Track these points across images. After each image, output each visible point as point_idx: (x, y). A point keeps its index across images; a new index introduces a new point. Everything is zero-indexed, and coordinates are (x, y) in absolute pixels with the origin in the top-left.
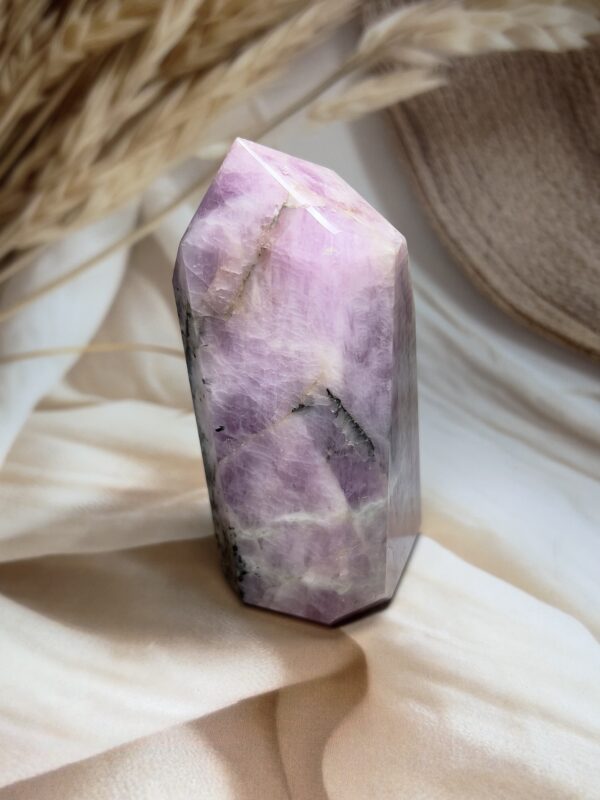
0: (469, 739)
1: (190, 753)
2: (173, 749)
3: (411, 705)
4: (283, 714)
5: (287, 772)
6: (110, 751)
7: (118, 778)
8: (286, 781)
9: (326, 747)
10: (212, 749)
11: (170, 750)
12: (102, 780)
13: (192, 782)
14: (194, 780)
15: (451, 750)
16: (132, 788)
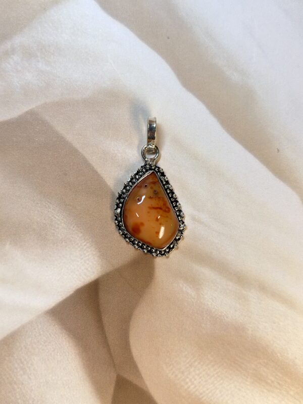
0: (214, 310)
1: (52, 336)
3: (181, 285)
5: (110, 343)
6: (5, 338)
7: (15, 355)
8: (110, 350)
10: (65, 331)
11: (40, 335)
12: (7, 358)
14: (58, 354)
15: (203, 319)
16: (25, 363)
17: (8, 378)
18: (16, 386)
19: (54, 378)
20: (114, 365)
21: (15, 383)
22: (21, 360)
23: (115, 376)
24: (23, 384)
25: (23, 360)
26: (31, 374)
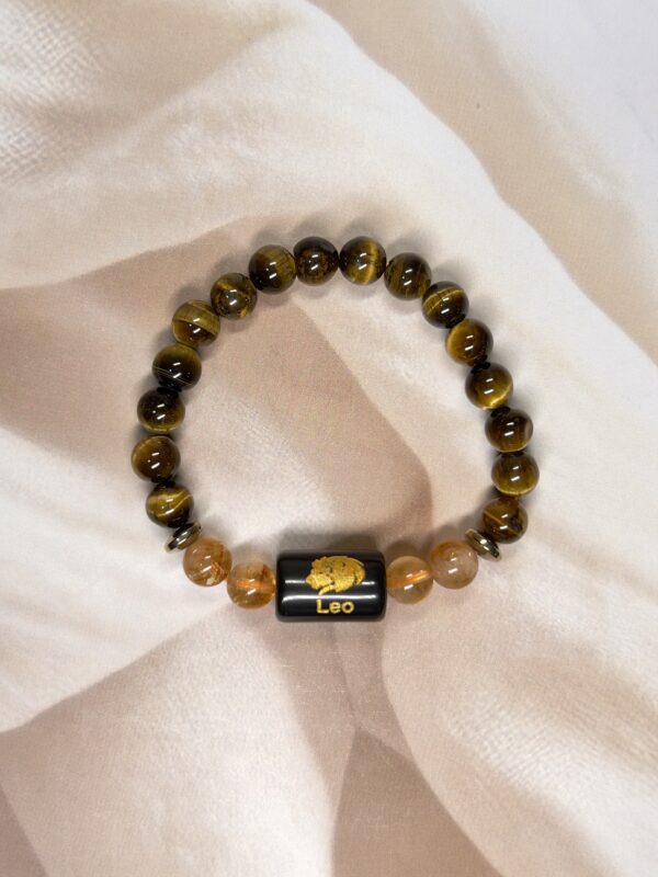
0: (539, 615)
1: (240, 650)
2: (220, 644)
5: (345, 669)
7: (169, 686)
8: (345, 680)
10: (264, 643)
13: (247, 687)
14: (250, 685)
15: (519, 632)
16: (187, 700)
17: (153, 728)
18: (167, 744)
23: (352, 730)
24: (180, 740)
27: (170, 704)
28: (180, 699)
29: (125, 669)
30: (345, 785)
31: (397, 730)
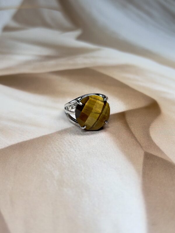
4: (128, 119)
5: (136, 136)
6: (59, 131)
7: (65, 139)
8: (137, 139)
9: (150, 129)
12: (59, 140)
13: (97, 140)
14: (98, 139)
16: (72, 142)
17: (57, 150)
18: (63, 154)
19: (93, 151)
20: (142, 147)
21: (63, 152)
22: (69, 141)
23: (143, 152)
24: (69, 153)
25: (71, 141)
26: (76, 148)
27: (65, 143)
28: (70, 142)
29: (49, 134)
30: (143, 168)
31: (162, 153)
